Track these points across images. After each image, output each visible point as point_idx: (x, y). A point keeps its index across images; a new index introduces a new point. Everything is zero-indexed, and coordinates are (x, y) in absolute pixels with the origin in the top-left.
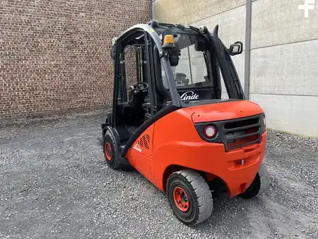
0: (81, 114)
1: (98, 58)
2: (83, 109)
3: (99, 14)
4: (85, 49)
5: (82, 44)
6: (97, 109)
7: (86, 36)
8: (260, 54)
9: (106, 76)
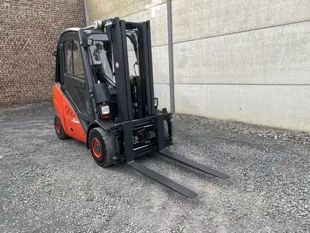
0: (9, 109)
1: (27, 50)
2: (13, 104)
3: (25, 5)
4: (11, 40)
5: (7, 35)
6: (29, 103)
7: (12, 28)
8: (180, 48)
9: (37, 69)
